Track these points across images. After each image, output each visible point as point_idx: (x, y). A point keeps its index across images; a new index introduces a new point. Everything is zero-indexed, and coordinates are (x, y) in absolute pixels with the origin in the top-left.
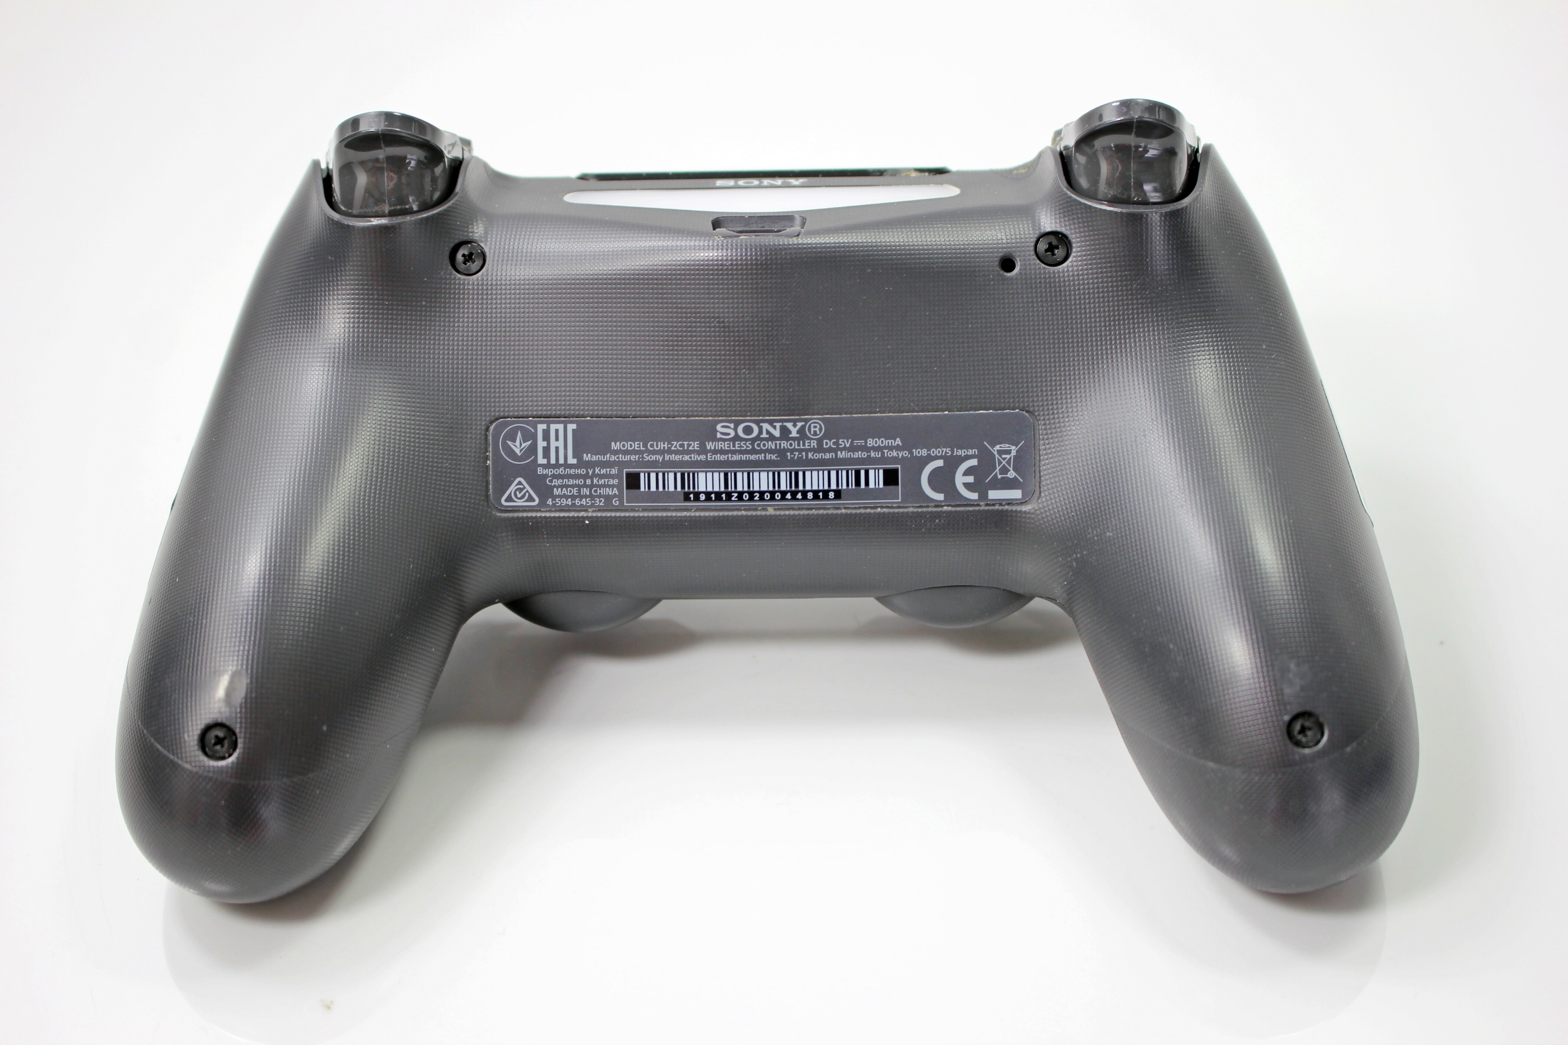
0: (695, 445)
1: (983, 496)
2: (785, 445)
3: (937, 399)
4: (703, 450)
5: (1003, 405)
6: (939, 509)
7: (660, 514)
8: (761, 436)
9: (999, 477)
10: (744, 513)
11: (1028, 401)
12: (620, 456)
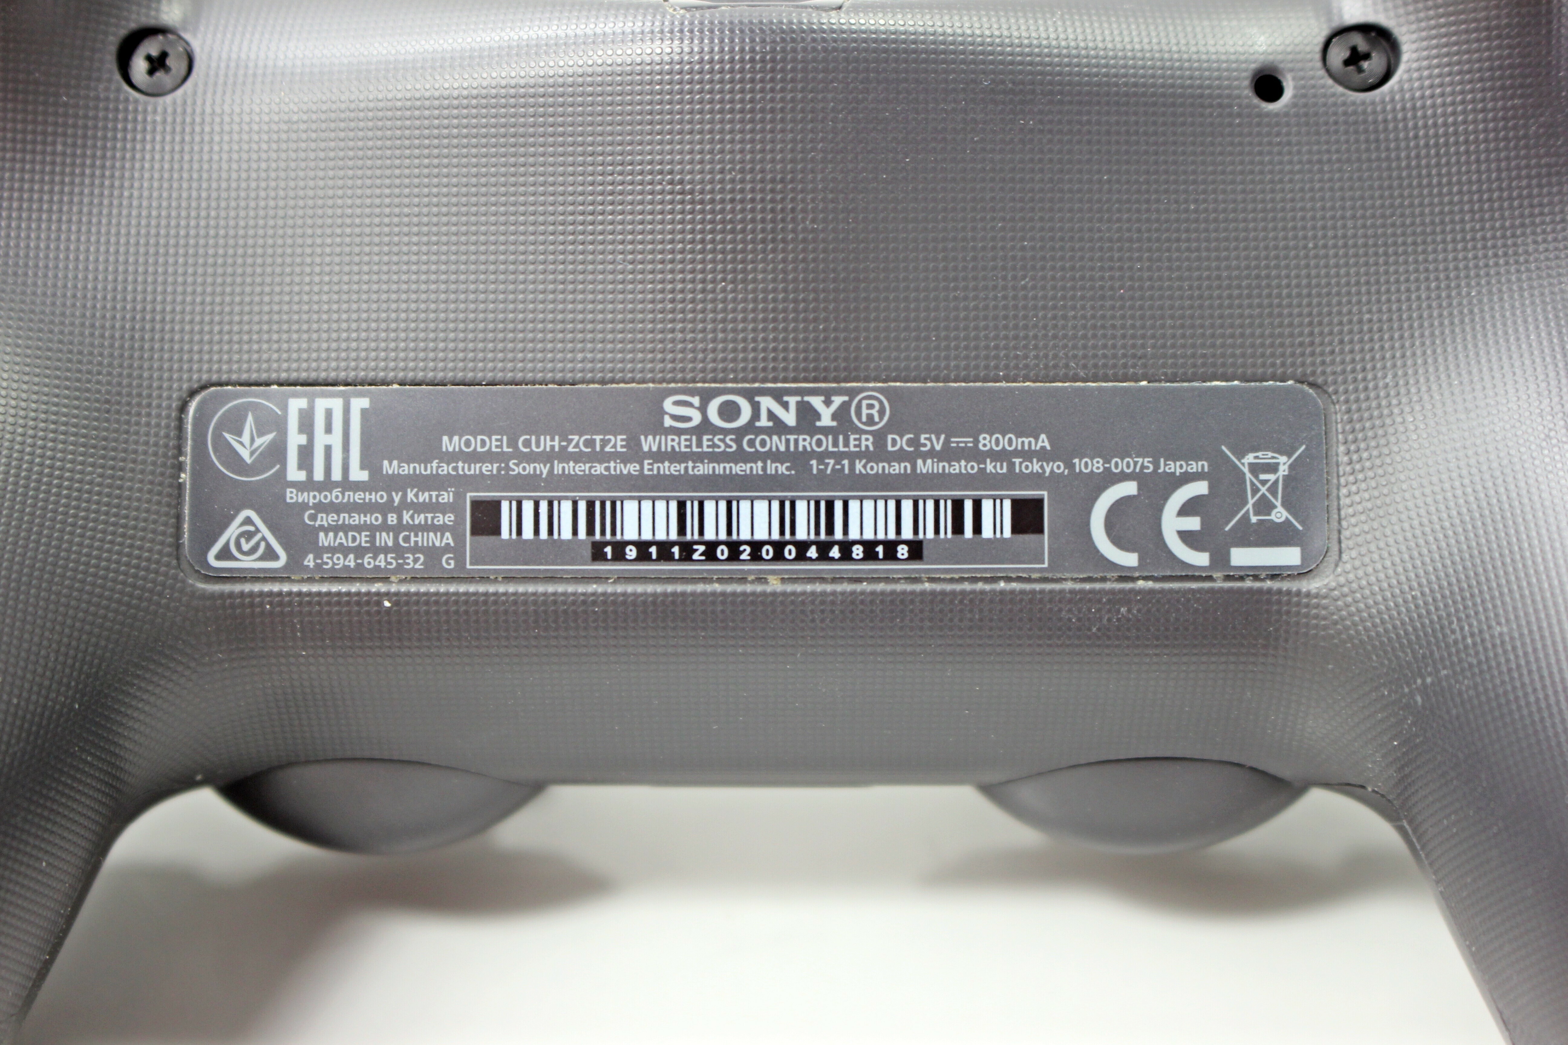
0: (618, 442)
1: (1220, 559)
2: (807, 444)
3: (1124, 356)
4: (634, 453)
5: (1260, 371)
6: (1128, 586)
7: (541, 588)
8: (758, 424)
9: (1254, 519)
10: (717, 587)
11: (1313, 364)
12: (460, 464)
